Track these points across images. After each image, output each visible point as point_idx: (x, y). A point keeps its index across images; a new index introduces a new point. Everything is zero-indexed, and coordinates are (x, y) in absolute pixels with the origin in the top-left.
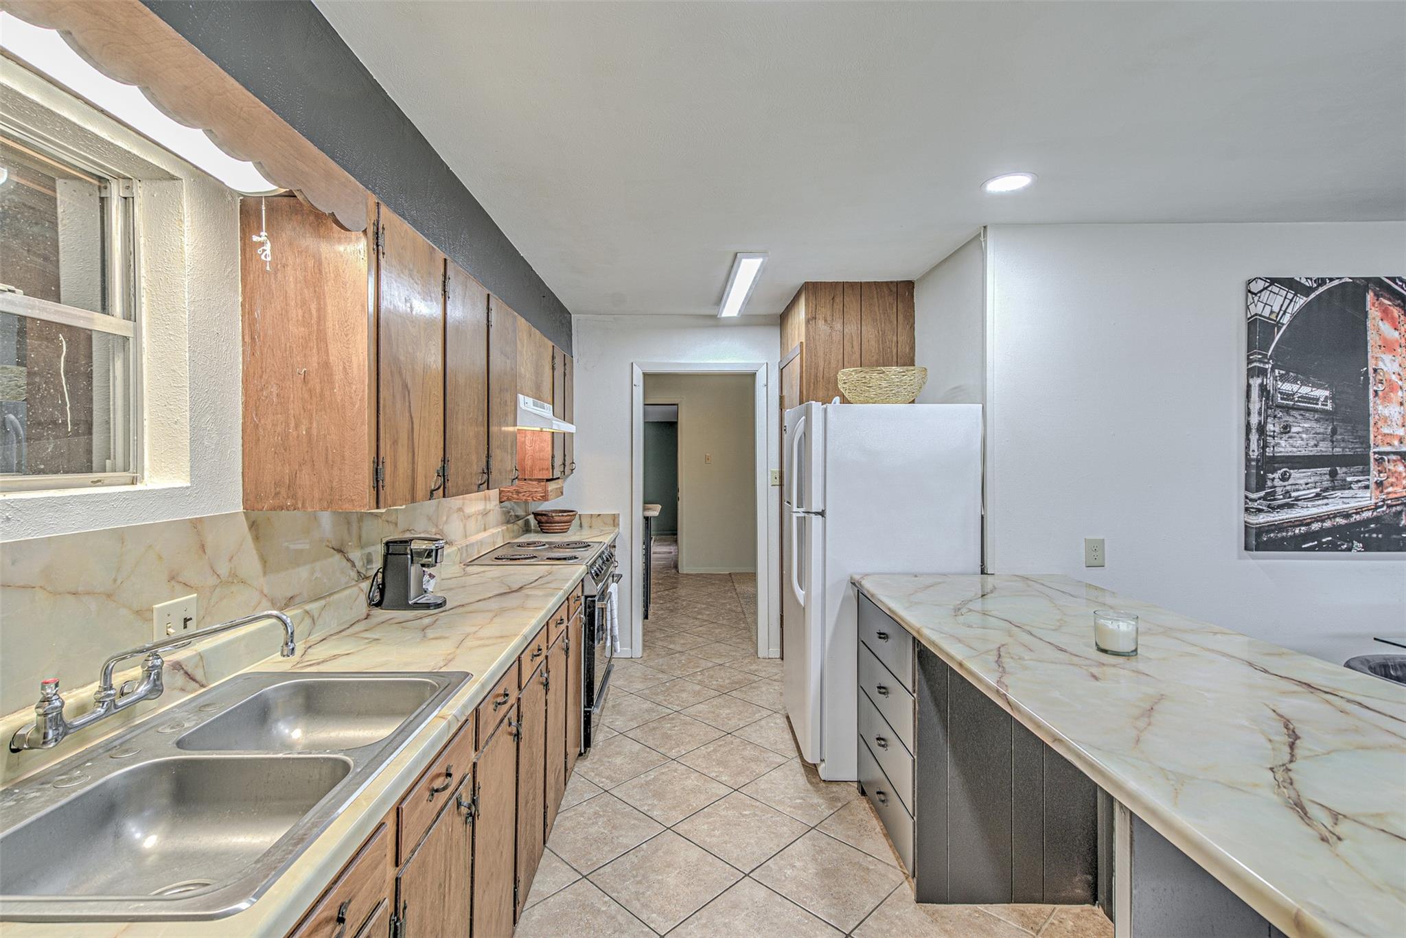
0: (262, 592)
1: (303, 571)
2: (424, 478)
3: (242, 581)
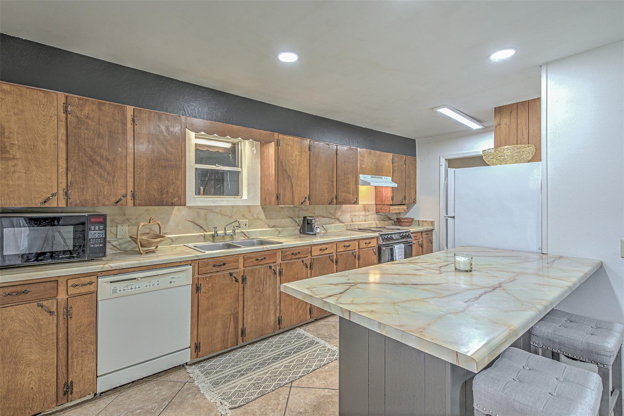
0: (266, 223)
1: (278, 220)
2: (298, 199)
3: (260, 220)
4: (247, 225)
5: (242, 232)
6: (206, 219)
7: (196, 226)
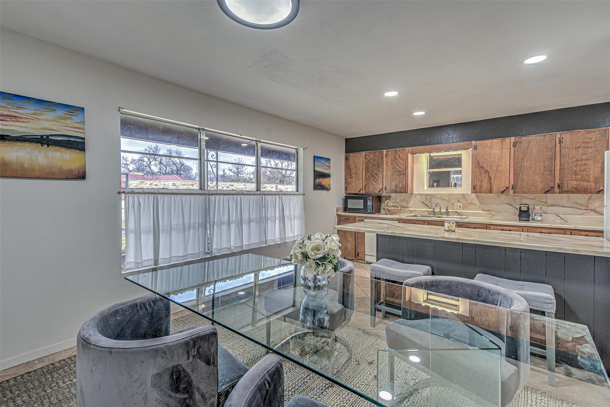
0: (478, 206)
1: (494, 206)
2: (497, 189)
3: (474, 204)
4: (462, 207)
5: (456, 212)
6: (431, 202)
7: (425, 205)
